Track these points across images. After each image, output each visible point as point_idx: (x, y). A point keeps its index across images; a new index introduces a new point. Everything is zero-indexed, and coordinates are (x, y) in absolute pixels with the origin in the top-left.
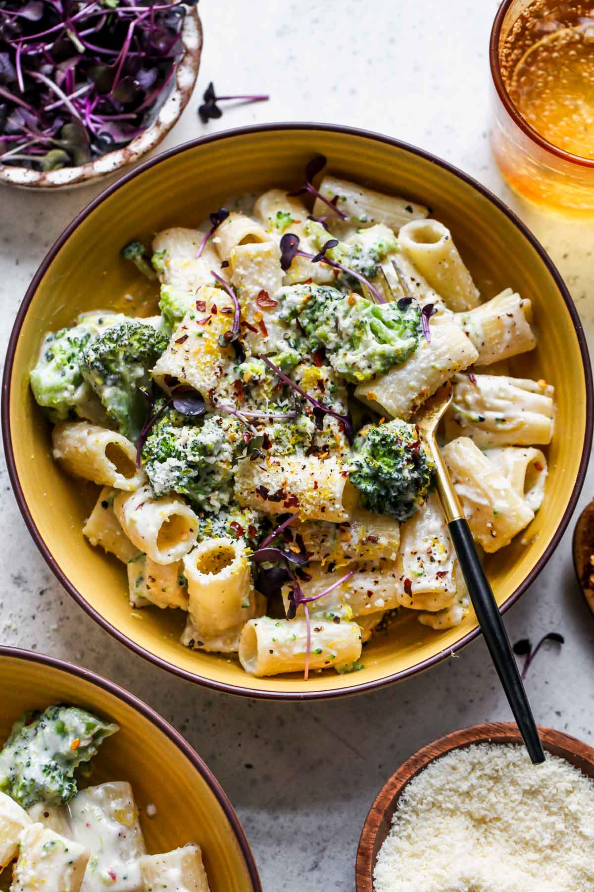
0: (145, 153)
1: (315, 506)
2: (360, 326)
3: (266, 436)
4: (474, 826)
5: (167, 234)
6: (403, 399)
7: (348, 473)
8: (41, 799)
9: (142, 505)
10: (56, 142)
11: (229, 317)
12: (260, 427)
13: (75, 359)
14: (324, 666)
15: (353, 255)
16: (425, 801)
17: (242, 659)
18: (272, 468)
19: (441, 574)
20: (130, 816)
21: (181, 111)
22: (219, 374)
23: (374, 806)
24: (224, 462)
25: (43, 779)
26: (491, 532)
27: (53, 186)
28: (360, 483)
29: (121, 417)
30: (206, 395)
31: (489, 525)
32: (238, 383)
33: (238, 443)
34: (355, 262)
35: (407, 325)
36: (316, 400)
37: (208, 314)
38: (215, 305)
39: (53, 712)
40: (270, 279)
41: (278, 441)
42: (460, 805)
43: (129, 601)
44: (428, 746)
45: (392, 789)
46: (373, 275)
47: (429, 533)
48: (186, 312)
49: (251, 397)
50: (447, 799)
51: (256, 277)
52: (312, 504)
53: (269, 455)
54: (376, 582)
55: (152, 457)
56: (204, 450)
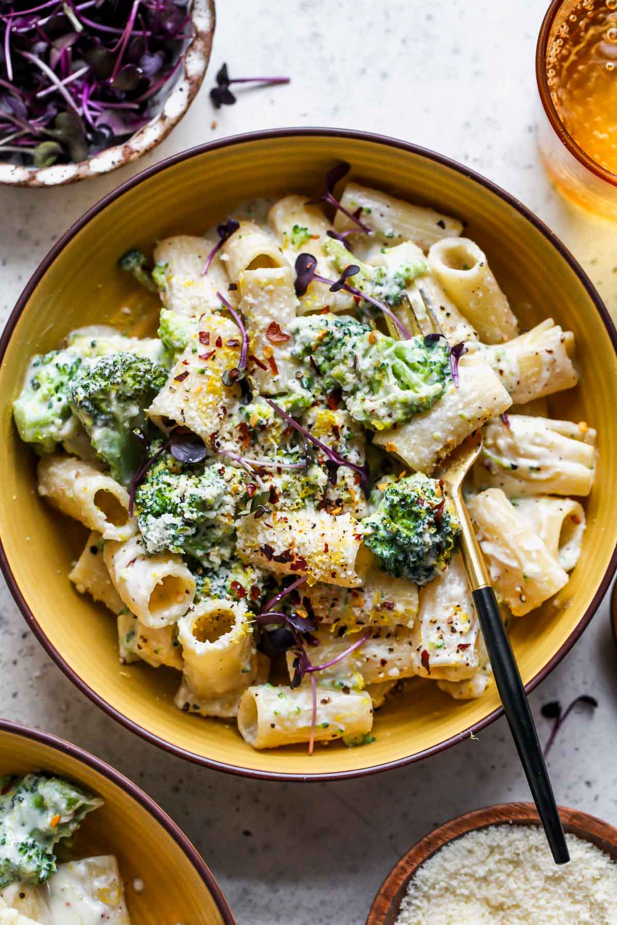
0: (148, 151)
1: (325, 571)
2: (380, 368)
3: (272, 489)
4: (490, 913)
5: (170, 244)
6: (426, 451)
7: (362, 537)
8: (16, 878)
9: (133, 561)
10: (49, 132)
11: (235, 350)
12: (266, 477)
13: (64, 389)
14: (331, 738)
15: (376, 280)
16: (437, 886)
17: (241, 727)
18: (279, 525)
19: (463, 647)
20: (115, 894)
21: (189, 103)
22: (222, 416)
23: (382, 892)
24: (225, 516)
25: (19, 859)
26: (521, 596)
27: (44, 186)
28: (375, 547)
29: (112, 459)
30: (207, 440)
31: (518, 589)
32: (243, 427)
33: (241, 496)
34: (378, 289)
35: (433, 367)
36: (330, 448)
37: (212, 347)
38: (220, 338)
39: (31, 783)
40: (281, 309)
41: (287, 493)
42: (476, 891)
43: (119, 656)
44: (442, 828)
45: (401, 874)
46: (398, 303)
47: (451, 600)
48: (187, 343)
49: (257, 442)
50: (461, 884)
51: (266, 307)
52: (321, 568)
53: (276, 509)
54: (391, 650)
55: (146, 511)
56: (203, 505)
